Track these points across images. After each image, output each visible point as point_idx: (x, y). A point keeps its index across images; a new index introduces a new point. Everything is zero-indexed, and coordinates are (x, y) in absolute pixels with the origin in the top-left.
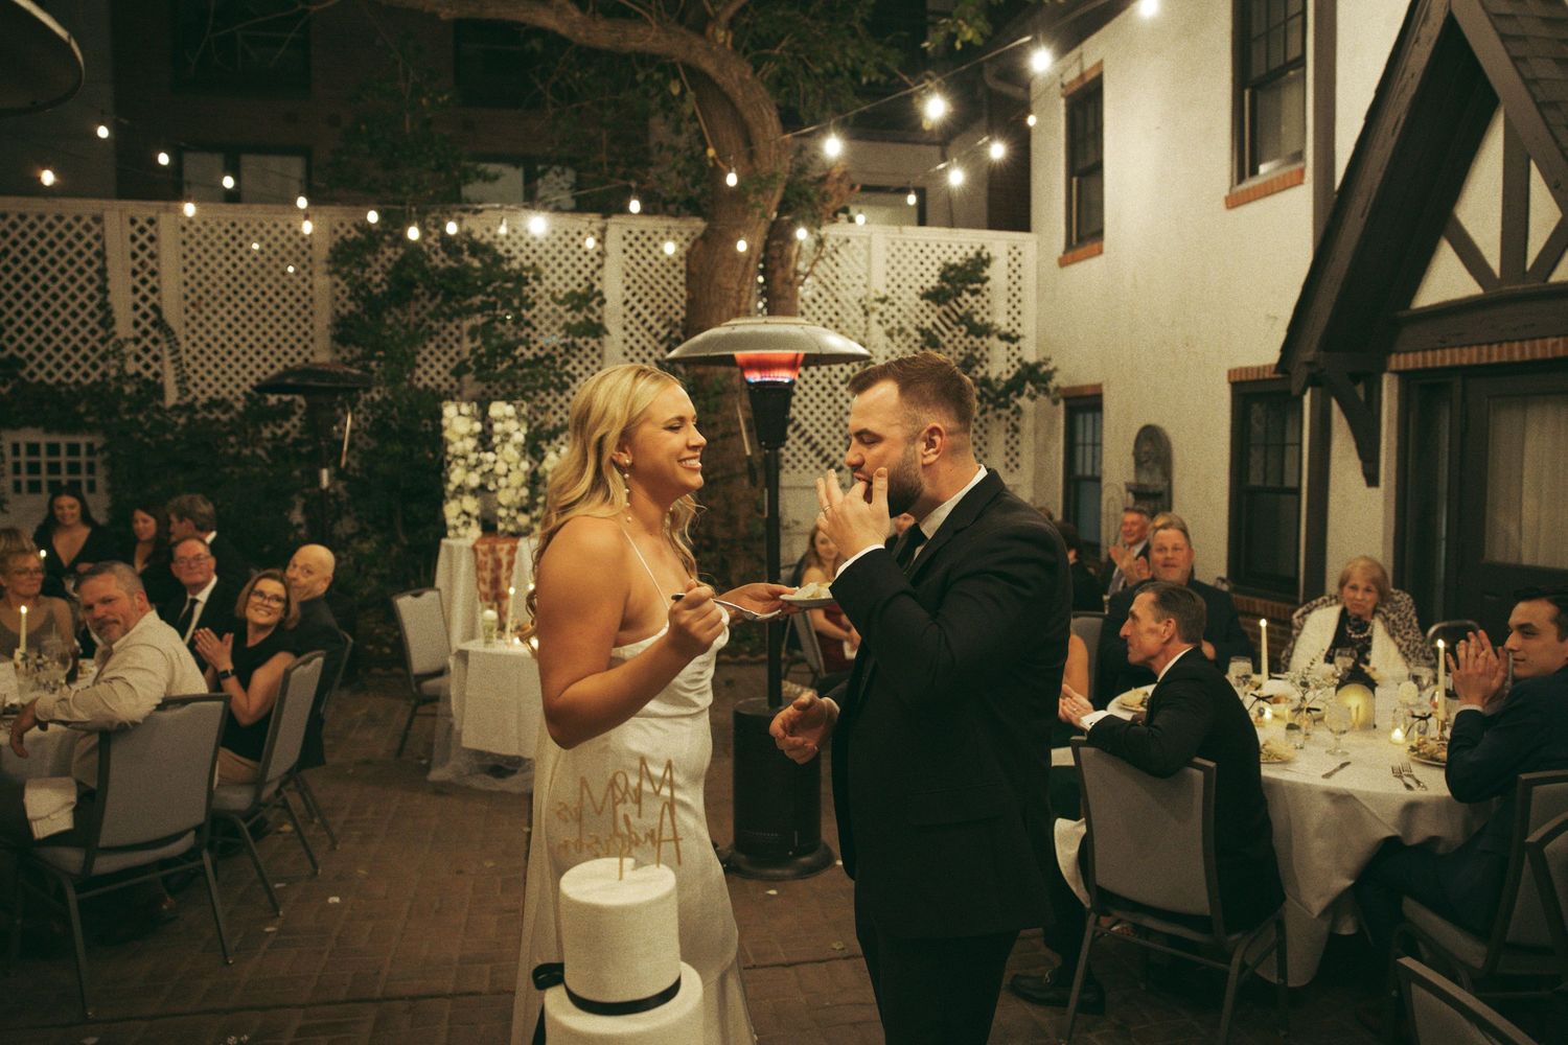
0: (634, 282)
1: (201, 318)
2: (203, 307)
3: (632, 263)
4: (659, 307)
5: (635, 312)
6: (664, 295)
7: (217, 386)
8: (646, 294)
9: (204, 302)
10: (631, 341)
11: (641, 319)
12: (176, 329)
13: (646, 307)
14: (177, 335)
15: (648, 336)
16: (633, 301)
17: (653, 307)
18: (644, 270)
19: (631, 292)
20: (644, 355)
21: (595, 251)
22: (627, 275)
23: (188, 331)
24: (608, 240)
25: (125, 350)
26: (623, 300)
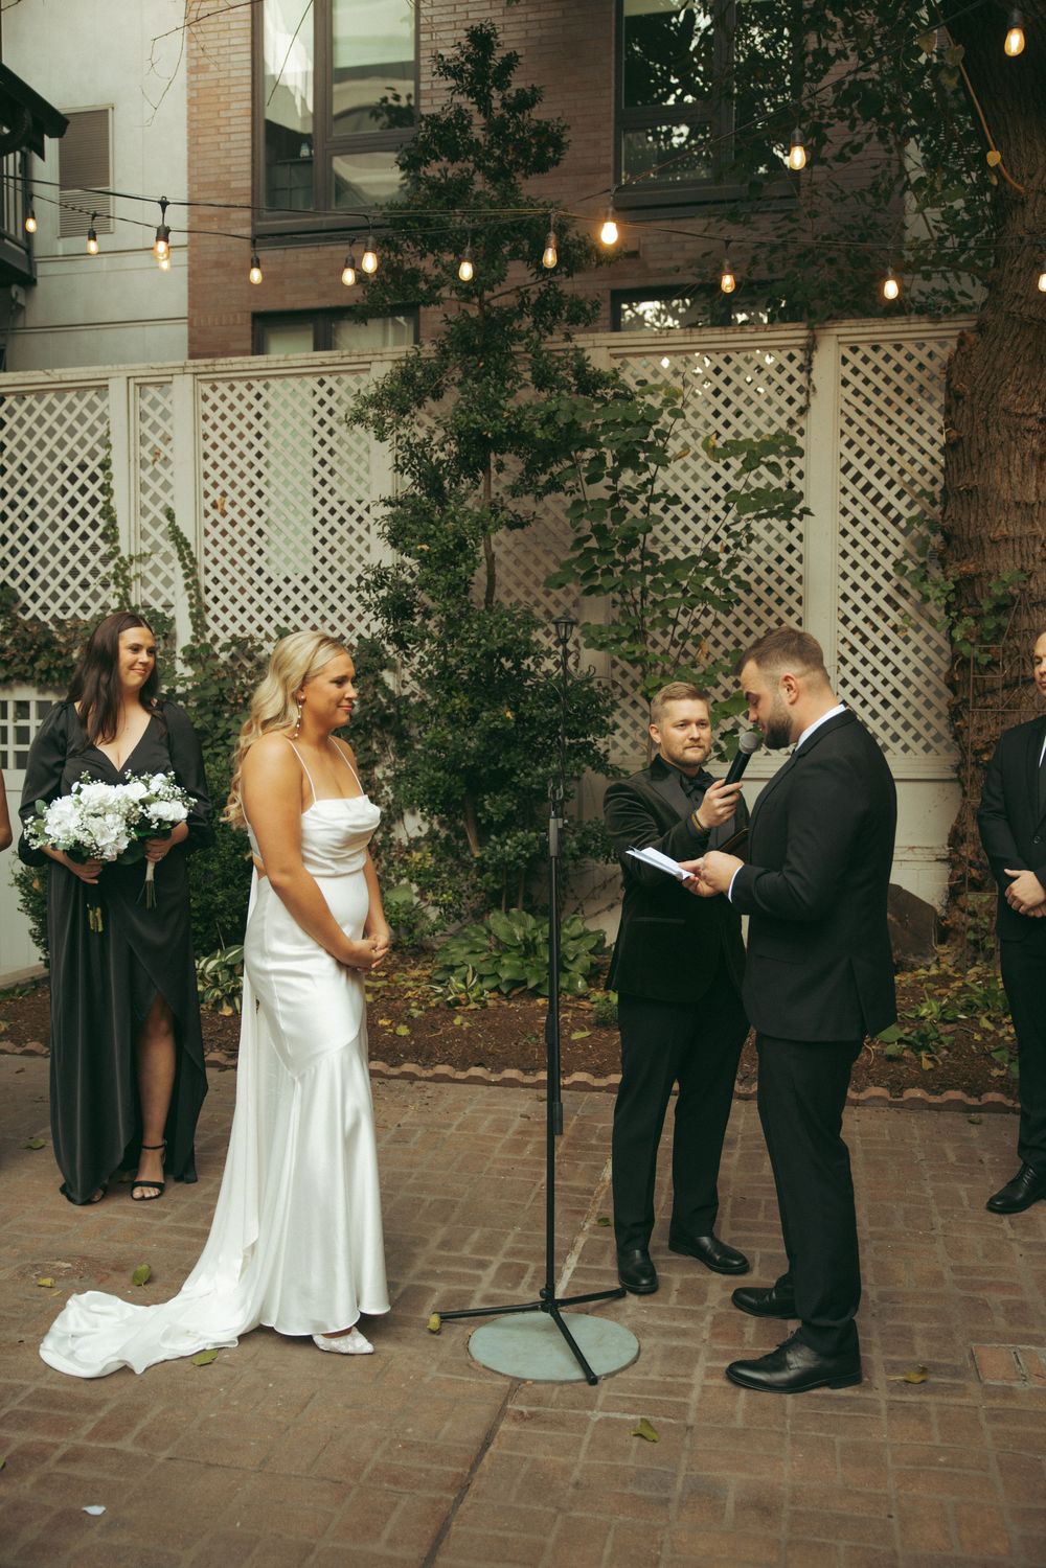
0: (861, 432)
1: (224, 523)
2: (227, 508)
3: (858, 402)
4: (902, 472)
5: (861, 483)
6: (912, 451)
7: (242, 619)
8: (881, 452)
9: (228, 500)
10: (855, 532)
11: (872, 494)
12: (190, 540)
13: (880, 474)
14: (193, 549)
15: (884, 522)
16: (859, 465)
17: (892, 472)
18: (879, 412)
19: (855, 449)
20: (876, 553)
21: (796, 385)
22: (850, 422)
23: (208, 544)
24: (815, 365)
25: (131, 573)
26: (844, 462)
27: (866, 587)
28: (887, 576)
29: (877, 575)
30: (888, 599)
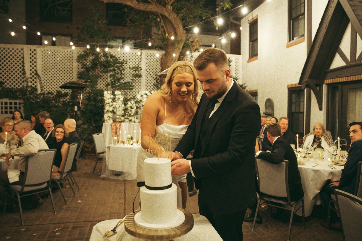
1: (46, 73)
2: (47, 70)
3: (148, 61)
4: (154, 71)
5: (148, 72)
6: (155, 68)
7: (50, 89)
8: (151, 68)
10: (148, 79)
11: (150, 74)
12: (40, 75)
14: (41, 77)
15: (152, 78)
16: (148, 70)
17: (152, 71)
18: (151, 63)
19: (147, 67)
20: (150, 82)
21: (139, 58)
22: (147, 64)
23: (43, 76)
24: (142, 55)
25: (28, 80)
26: (146, 69)
27: (149, 87)
28: (152, 86)
29: (151, 85)
30: (152, 89)
